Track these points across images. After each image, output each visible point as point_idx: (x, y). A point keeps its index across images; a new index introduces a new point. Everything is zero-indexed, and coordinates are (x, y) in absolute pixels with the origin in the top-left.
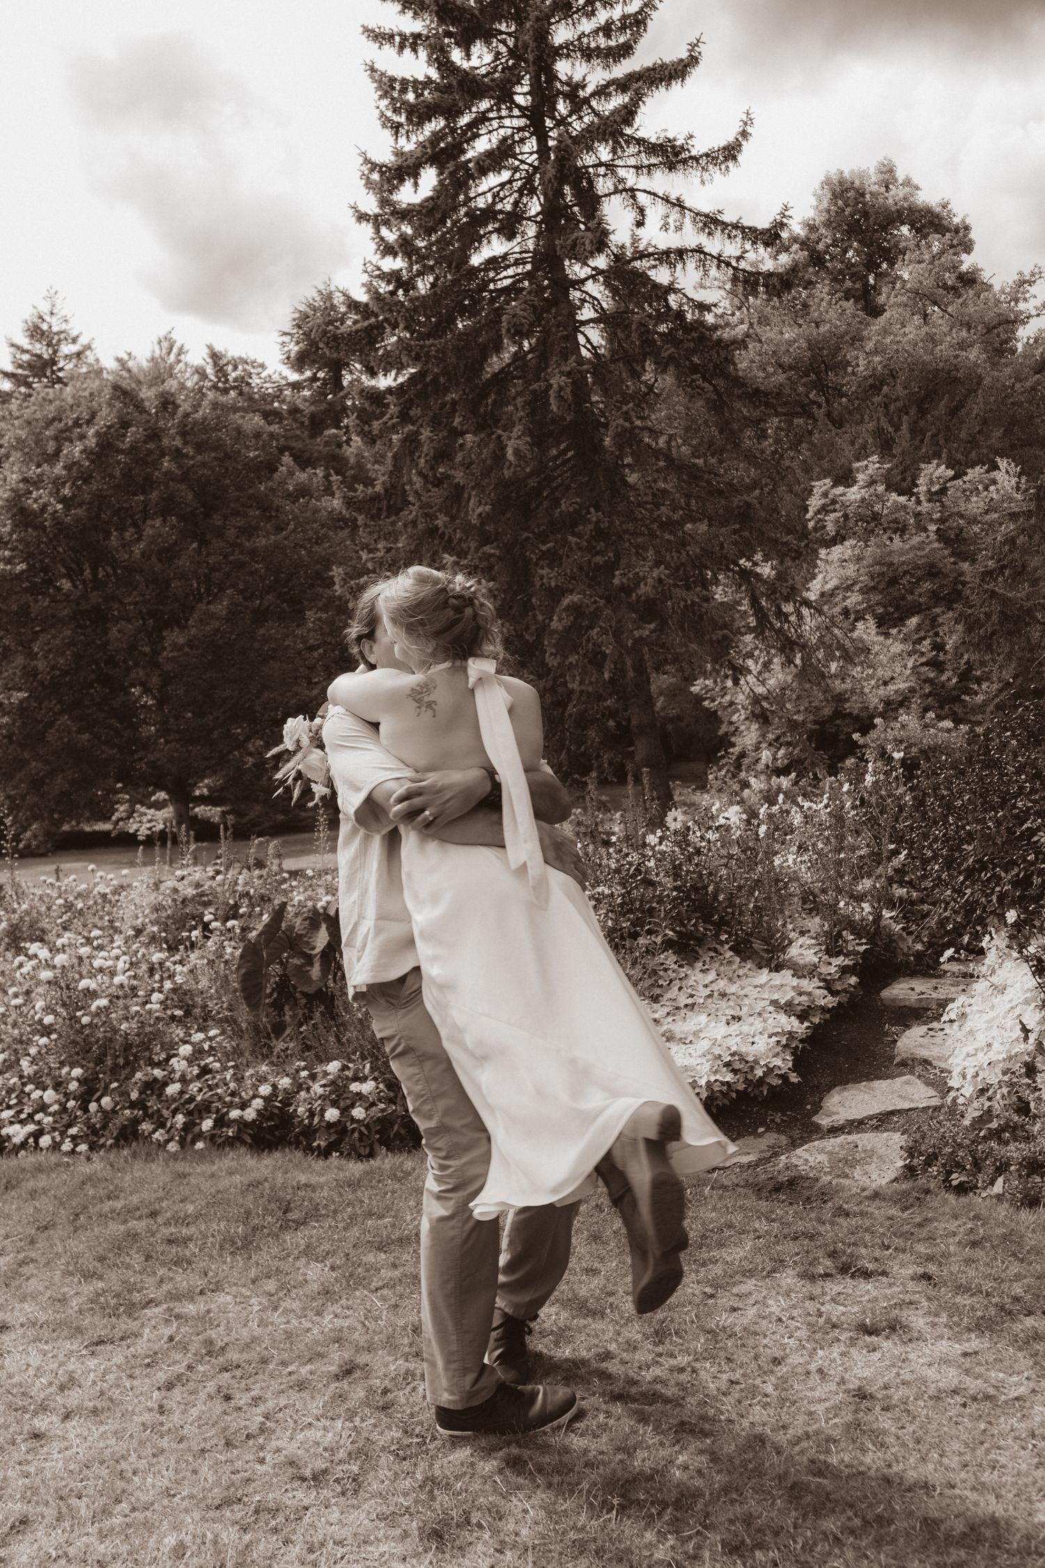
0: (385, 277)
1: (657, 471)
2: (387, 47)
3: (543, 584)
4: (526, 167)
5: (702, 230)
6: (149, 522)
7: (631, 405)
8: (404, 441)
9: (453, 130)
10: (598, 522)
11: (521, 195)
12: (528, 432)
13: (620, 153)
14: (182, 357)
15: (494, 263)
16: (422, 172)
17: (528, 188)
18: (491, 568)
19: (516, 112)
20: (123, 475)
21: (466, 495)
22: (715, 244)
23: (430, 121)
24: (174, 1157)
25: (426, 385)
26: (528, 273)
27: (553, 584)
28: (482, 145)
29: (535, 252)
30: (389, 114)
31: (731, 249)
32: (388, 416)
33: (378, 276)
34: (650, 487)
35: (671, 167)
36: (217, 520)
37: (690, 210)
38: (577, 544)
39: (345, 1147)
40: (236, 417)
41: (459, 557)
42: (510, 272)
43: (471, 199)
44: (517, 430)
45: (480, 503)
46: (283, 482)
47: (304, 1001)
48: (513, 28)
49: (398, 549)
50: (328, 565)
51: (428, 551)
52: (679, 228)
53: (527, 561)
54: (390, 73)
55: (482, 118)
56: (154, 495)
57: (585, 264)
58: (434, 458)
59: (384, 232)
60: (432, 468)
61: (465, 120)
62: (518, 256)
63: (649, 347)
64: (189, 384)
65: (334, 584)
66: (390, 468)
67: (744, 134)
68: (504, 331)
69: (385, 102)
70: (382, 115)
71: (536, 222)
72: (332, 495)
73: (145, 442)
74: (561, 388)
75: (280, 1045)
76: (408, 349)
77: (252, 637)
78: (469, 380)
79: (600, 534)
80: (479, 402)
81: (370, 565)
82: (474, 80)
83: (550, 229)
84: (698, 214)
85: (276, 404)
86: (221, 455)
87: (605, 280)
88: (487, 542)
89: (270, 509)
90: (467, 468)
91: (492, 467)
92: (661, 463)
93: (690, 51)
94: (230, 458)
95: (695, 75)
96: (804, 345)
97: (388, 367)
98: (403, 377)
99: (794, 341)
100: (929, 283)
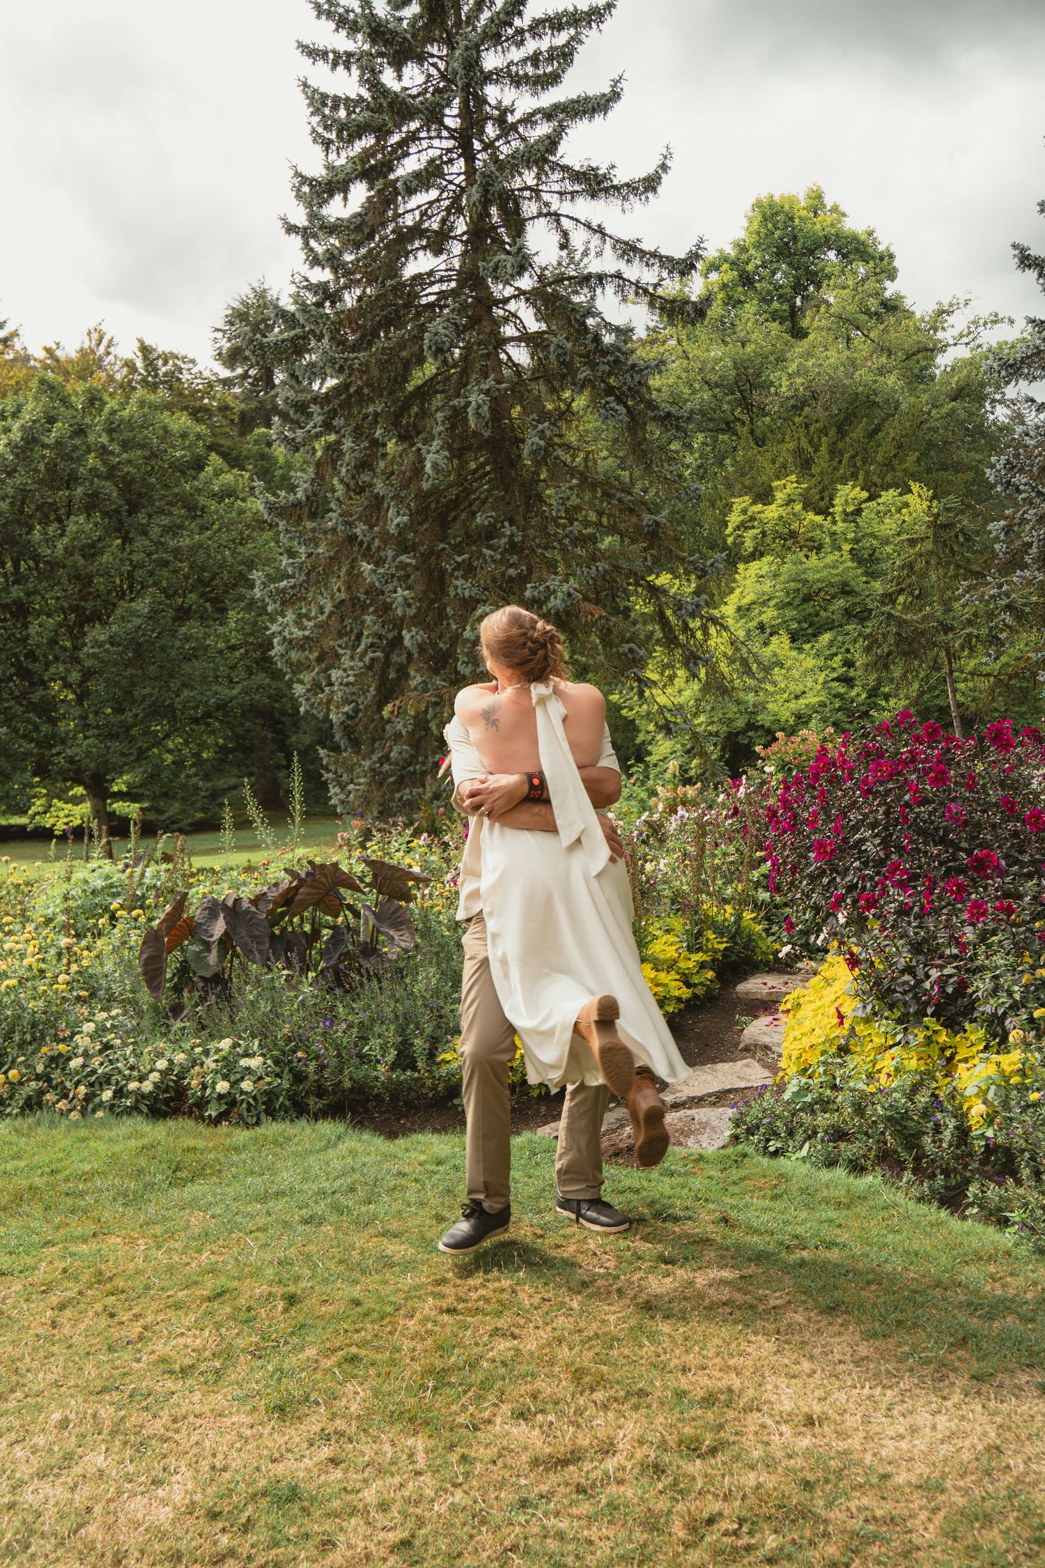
0: (310, 287)
1: (571, 488)
2: (320, 63)
4: (453, 187)
5: (622, 256)
6: (73, 518)
7: (546, 424)
8: (327, 448)
9: (383, 148)
10: (512, 536)
11: (449, 214)
12: (447, 446)
13: (544, 179)
14: (112, 349)
15: (418, 278)
16: (352, 187)
17: (455, 207)
18: (407, 577)
19: (445, 133)
20: (48, 470)
21: (385, 505)
22: (635, 271)
23: (360, 139)
24: (76, 1125)
25: (350, 396)
26: (452, 290)
27: (467, 595)
29: (459, 273)
30: (320, 130)
31: (649, 276)
32: (311, 424)
33: (305, 287)
34: (563, 504)
35: (593, 196)
36: (142, 517)
37: (611, 237)
38: (492, 557)
39: (234, 1117)
40: (165, 417)
41: (377, 564)
42: (436, 288)
43: (400, 215)
44: (436, 444)
45: (399, 513)
46: (209, 482)
47: (201, 985)
48: (445, 52)
49: (318, 554)
50: (251, 565)
51: (347, 557)
52: (599, 254)
53: (442, 571)
54: (322, 90)
55: (413, 137)
56: (80, 490)
57: (507, 283)
58: (356, 467)
59: (313, 243)
60: (353, 477)
61: (395, 139)
62: (444, 273)
63: (567, 367)
64: (118, 377)
65: (254, 586)
66: (313, 476)
67: (664, 167)
68: (426, 348)
69: (317, 119)
70: (314, 131)
71: (461, 241)
72: (257, 498)
73: (71, 438)
74: (479, 406)
75: (178, 1025)
76: (333, 361)
77: (173, 636)
78: (391, 393)
79: (513, 547)
80: (402, 415)
81: (290, 570)
82: (403, 102)
83: (476, 249)
84: (617, 241)
85: (206, 401)
86: (147, 453)
87: (527, 300)
88: (405, 551)
89: (195, 508)
90: (388, 478)
91: (411, 478)
92: (575, 481)
93: (613, 87)
94: (156, 456)
95: (617, 109)
96: (730, 363)
97: (313, 377)
98: (328, 386)
99: (720, 360)
100: (852, 308)
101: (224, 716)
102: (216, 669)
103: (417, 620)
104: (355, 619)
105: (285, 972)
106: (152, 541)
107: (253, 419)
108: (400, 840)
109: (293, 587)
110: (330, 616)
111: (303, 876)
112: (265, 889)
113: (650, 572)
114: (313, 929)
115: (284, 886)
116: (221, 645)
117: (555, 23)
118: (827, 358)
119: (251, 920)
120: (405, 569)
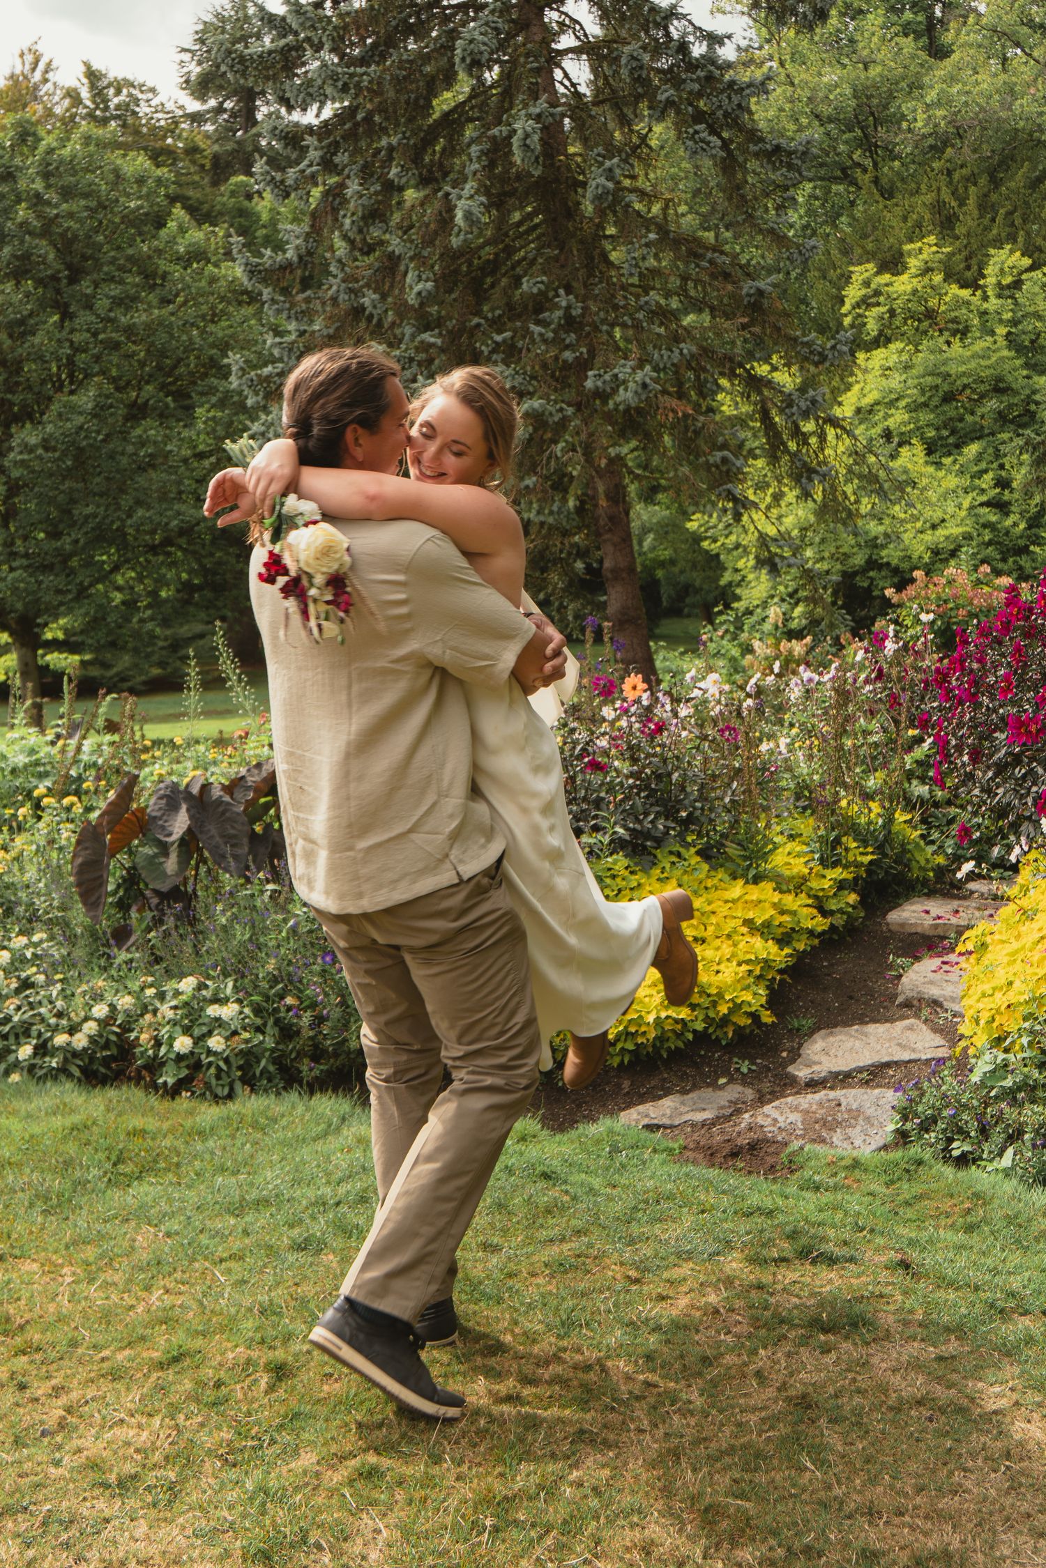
1: (647, 245)
7: (616, 160)
8: (326, 194)
10: (569, 307)
12: (484, 190)
18: (430, 361)
21: (402, 268)
25: (356, 125)
32: (306, 162)
34: (637, 266)
36: (86, 286)
38: (541, 335)
39: (198, 1087)
40: (115, 157)
41: (390, 345)
44: (470, 187)
45: (420, 278)
47: (155, 901)
49: (313, 331)
50: (224, 348)
58: (364, 218)
60: (360, 231)
63: (642, 86)
64: (58, 110)
65: (230, 373)
66: (307, 229)
68: (457, 60)
72: (234, 260)
74: (527, 136)
75: (123, 956)
76: (334, 77)
77: (125, 439)
78: (411, 120)
79: (570, 323)
80: (424, 149)
81: (276, 352)
85: (169, 141)
86: (93, 204)
88: (427, 328)
89: (154, 275)
90: (405, 233)
91: (436, 233)
92: (652, 236)
94: (105, 208)
96: (848, 92)
97: (308, 99)
98: (327, 113)
99: (836, 86)
100: (1010, 18)
101: (189, 543)
102: (179, 483)
105: (270, 887)
106: (98, 316)
107: (229, 165)
109: (279, 375)
112: (243, 771)
113: (751, 356)
116: (186, 452)
118: (977, 83)
119: (223, 813)
120: (426, 351)
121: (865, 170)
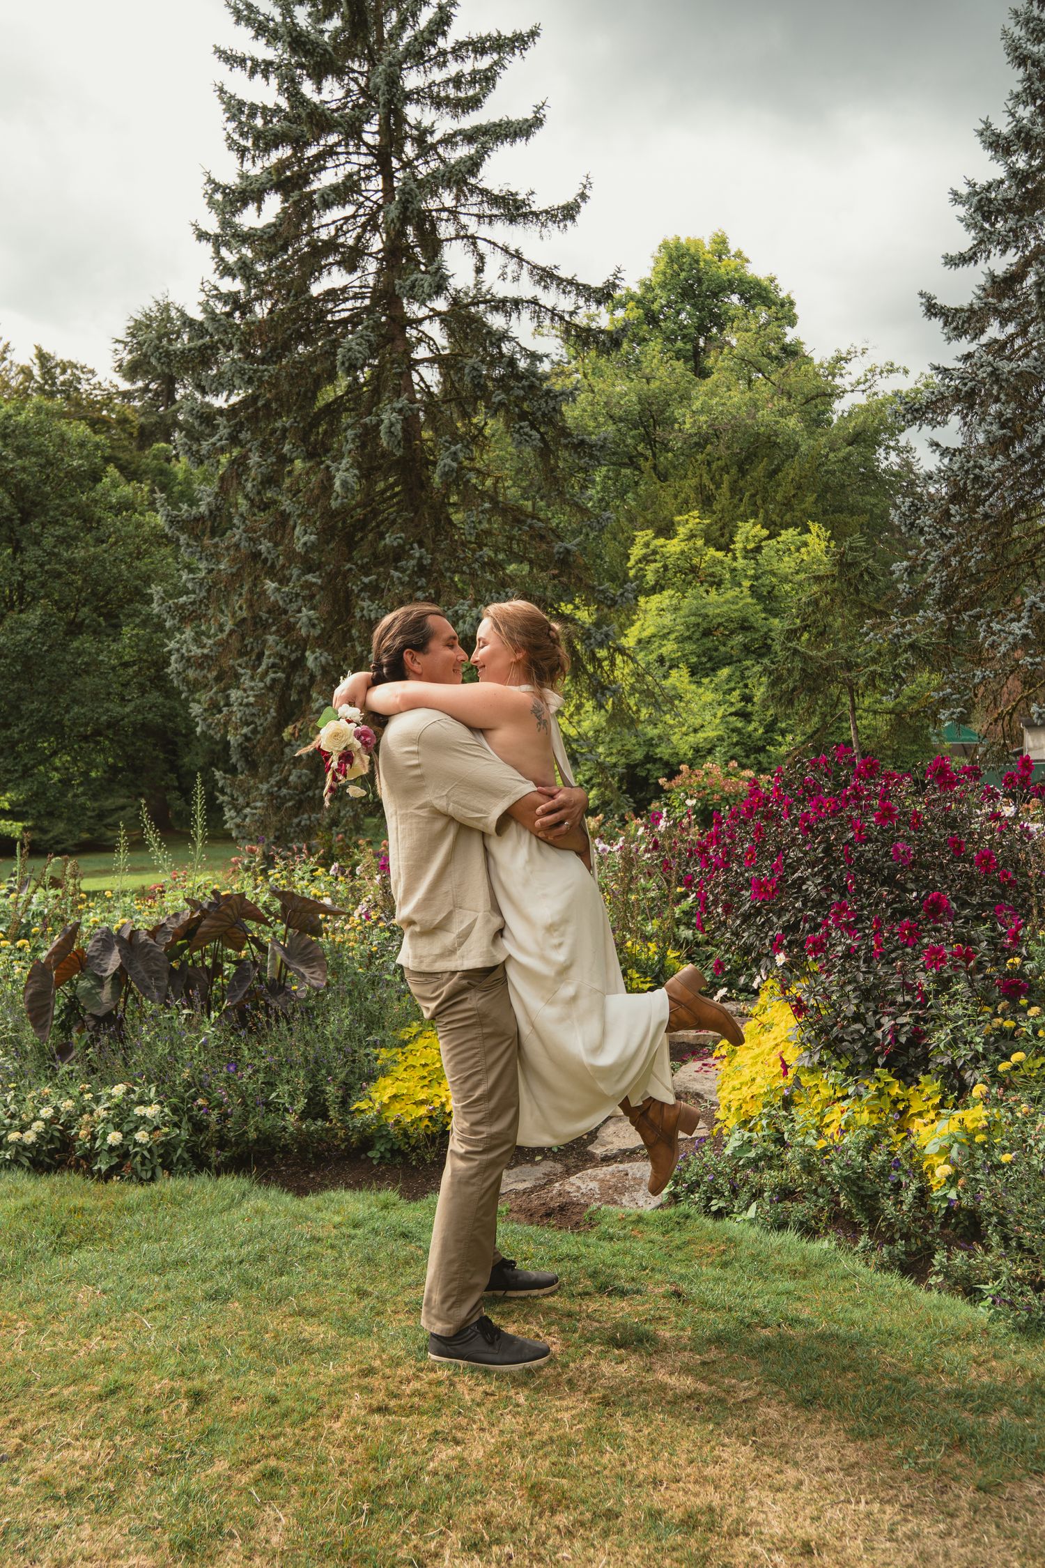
0: (220, 297)
1: (482, 512)
2: (238, 70)
3: (363, 616)
4: (371, 204)
5: (539, 282)
7: (459, 446)
8: (232, 462)
9: (300, 160)
10: (421, 558)
11: (364, 231)
12: (357, 464)
13: (463, 201)
14: (8, 355)
15: (333, 295)
16: (267, 197)
17: (371, 224)
18: (312, 596)
19: (364, 149)
21: (291, 523)
22: (551, 298)
23: (277, 148)
25: (257, 410)
26: (366, 308)
28: (328, 178)
29: (375, 288)
30: (236, 136)
31: (565, 303)
32: (217, 437)
33: (215, 296)
34: (474, 528)
35: (512, 220)
36: (34, 526)
37: (528, 263)
38: (399, 578)
39: (126, 1172)
40: (62, 425)
41: (281, 582)
42: (349, 305)
43: (314, 230)
45: (306, 533)
46: (106, 494)
47: (92, 1023)
48: (366, 68)
49: (220, 570)
50: (147, 580)
51: (250, 574)
52: (516, 279)
53: (348, 593)
54: (239, 97)
55: (330, 152)
57: (423, 303)
58: (262, 483)
59: (224, 252)
60: (259, 493)
61: (312, 151)
62: (357, 290)
63: (480, 390)
64: (13, 383)
65: (152, 601)
66: (217, 490)
67: (583, 196)
68: (338, 363)
69: (233, 125)
70: (229, 137)
71: (377, 259)
72: (157, 512)
74: (392, 425)
75: (65, 1068)
76: (242, 372)
77: (65, 650)
78: (301, 408)
79: (422, 570)
80: (311, 431)
81: (190, 585)
82: (323, 114)
83: (391, 267)
84: (535, 267)
85: (105, 413)
86: (43, 461)
87: (442, 321)
88: (310, 570)
89: (91, 520)
90: (294, 495)
91: (319, 497)
92: (486, 505)
93: (535, 112)
94: (52, 465)
95: (539, 135)
96: (634, 399)
97: (220, 388)
98: (234, 399)
99: (626, 394)
100: (755, 351)
101: (115, 734)
102: (108, 686)
103: (322, 641)
104: (256, 639)
105: (186, 1011)
106: (45, 551)
107: (152, 433)
108: (305, 868)
109: (192, 603)
110: (230, 634)
111: (206, 906)
112: (163, 920)
113: (559, 600)
114: (214, 963)
115: (186, 916)
116: (114, 661)
117: (479, 47)
118: (730, 397)
119: (148, 953)
120: (310, 589)
121: (647, 459)
